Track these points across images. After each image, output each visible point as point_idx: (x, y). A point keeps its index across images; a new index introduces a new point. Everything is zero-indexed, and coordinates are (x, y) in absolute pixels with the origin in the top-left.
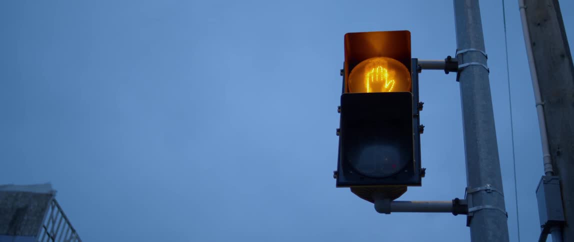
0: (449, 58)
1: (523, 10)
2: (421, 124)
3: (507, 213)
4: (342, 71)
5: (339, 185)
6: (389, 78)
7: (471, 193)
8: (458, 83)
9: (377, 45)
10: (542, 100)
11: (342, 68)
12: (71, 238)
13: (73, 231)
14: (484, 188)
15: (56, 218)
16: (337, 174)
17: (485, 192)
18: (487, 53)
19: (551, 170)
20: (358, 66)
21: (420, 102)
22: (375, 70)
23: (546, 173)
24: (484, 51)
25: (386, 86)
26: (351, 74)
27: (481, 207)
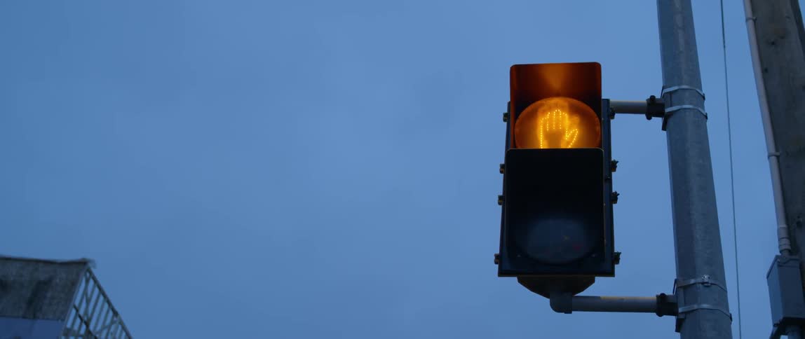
0: (653, 98)
1: (751, 22)
2: (614, 191)
3: (731, 315)
4: (505, 115)
5: (502, 273)
6: (570, 128)
7: (682, 286)
8: (665, 132)
9: (555, 81)
10: (777, 150)
11: (506, 111)
12: (112, 322)
13: (116, 313)
14: (699, 280)
15: (91, 296)
16: (498, 259)
17: (701, 285)
18: (705, 91)
19: (789, 247)
20: (529, 109)
21: (612, 160)
22: (551, 115)
23: (781, 252)
24: (701, 90)
25: (567, 136)
26: (518, 121)
27: (696, 307)
